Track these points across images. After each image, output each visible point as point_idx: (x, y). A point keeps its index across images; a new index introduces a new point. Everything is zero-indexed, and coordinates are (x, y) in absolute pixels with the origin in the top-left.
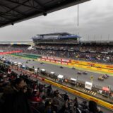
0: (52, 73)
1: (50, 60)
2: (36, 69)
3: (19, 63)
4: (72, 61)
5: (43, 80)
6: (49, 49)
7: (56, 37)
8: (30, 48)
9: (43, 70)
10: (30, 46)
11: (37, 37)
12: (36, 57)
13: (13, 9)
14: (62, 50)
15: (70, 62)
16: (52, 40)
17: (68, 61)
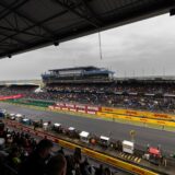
0: (72, 129)
1: (69, 108)
2: (46, 124)
3: (19, 115)
4: (103, 108)
5: (57, 141)
6: (67, 92)
7: (79, 72)
8: (38, 90)
9: (57, 125)
11: (48, 73)
12: (46, 105)
13: (11, 37)
14: (87, 92)
15: (100, 110)
16: (72, 78)
17: (96, 109)
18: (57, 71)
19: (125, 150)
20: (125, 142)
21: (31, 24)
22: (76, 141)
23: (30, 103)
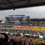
21: (8, 2)
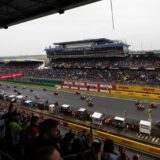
0: (83, 110)
1: (79, 87)
2: (52, 106)
3: (20, 97)
4: (118, 86)
5: (66, 125)
6: (77, 68)
7: (89, 45)
8: (42, 67)
9: (66, 106)
10: (41, 63)
11: (53, 47)
12: (52, 84)
14: (99, 68)
15: (114, 88)
16: (81, 52)
17: (110, 87)
18: (64, 44)
19: (142, 130)
20: (142, 122)
22: (88, 123)
23: (33, 82)
